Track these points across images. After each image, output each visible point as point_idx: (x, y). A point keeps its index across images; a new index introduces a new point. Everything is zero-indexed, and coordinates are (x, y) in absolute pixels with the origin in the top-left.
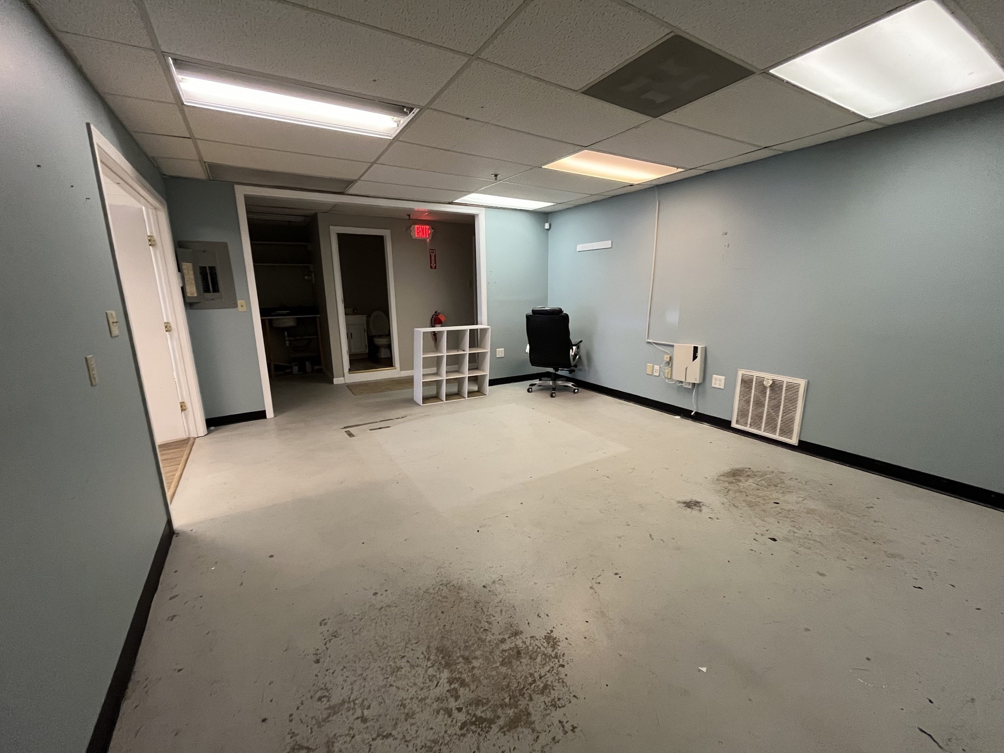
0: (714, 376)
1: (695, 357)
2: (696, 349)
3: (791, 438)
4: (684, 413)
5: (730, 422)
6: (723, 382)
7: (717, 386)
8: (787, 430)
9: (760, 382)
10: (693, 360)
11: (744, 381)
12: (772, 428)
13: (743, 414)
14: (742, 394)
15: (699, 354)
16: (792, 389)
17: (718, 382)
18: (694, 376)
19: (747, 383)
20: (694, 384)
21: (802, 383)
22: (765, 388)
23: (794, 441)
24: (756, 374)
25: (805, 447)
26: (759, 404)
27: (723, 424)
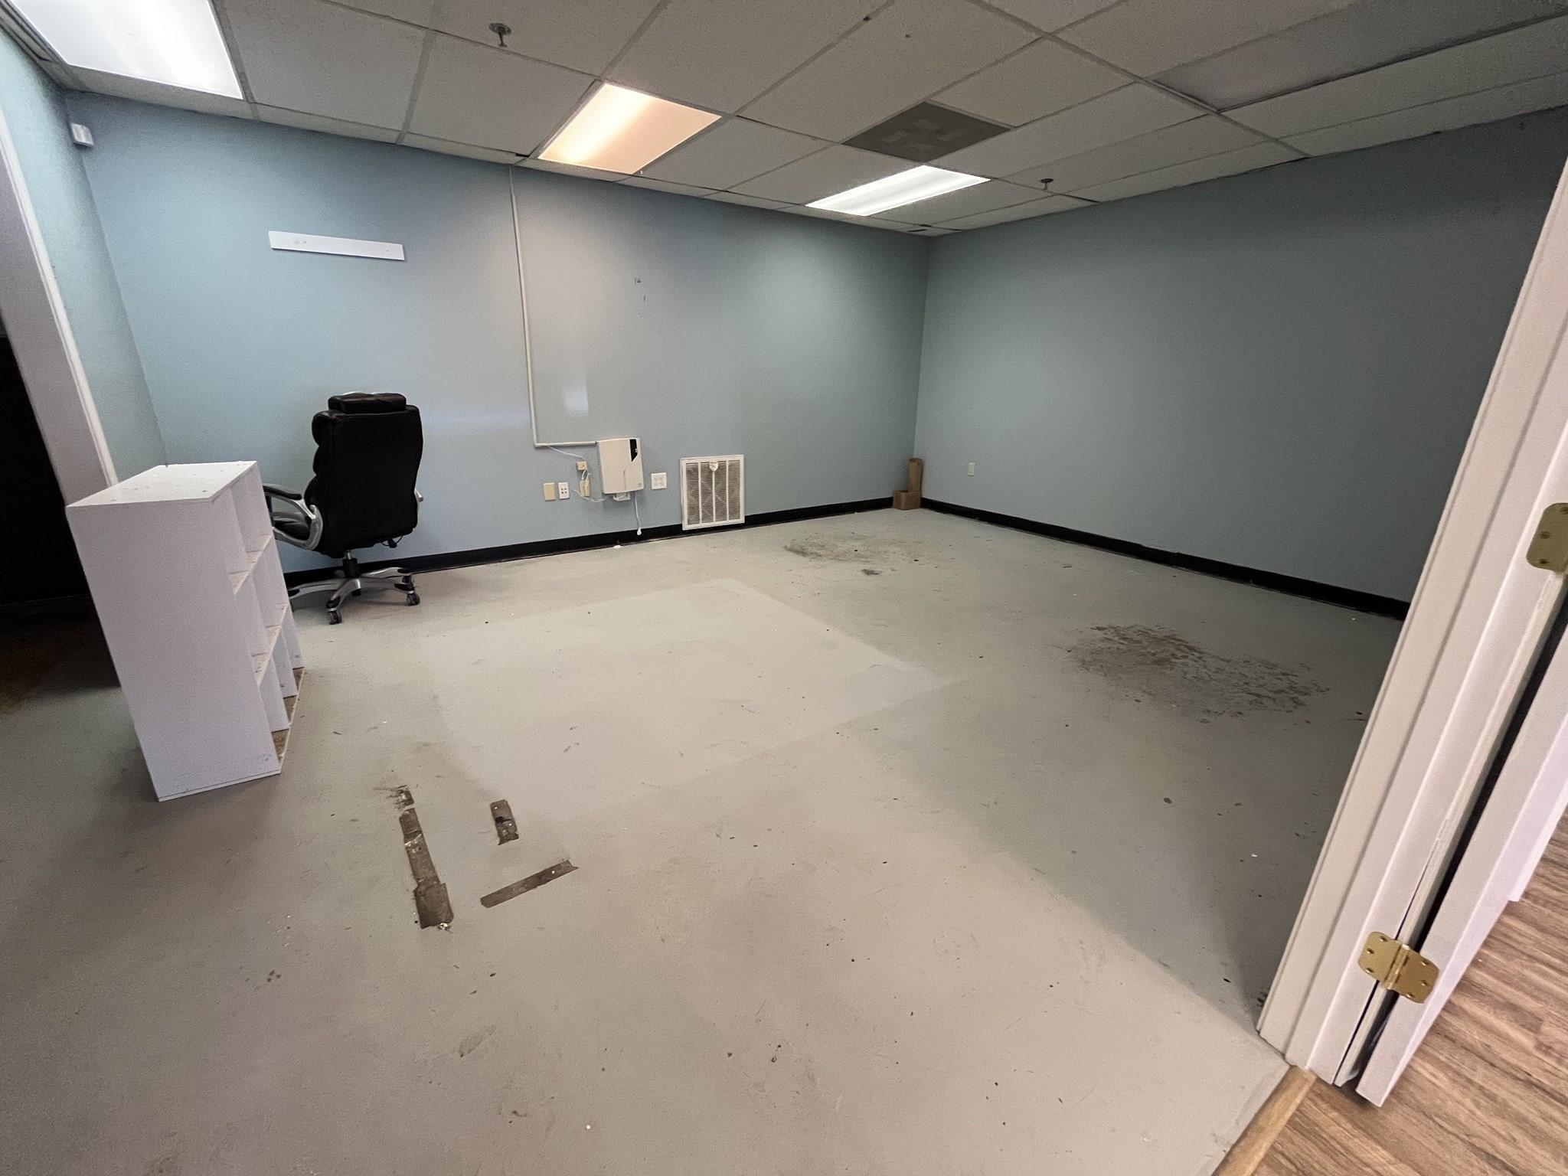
0: (652, 475)
1: (634, 455)
2: (633, 443)
3: (739, 517)
4: (627, 538)
5: (681, 526)
6: (665, 481)
7: (659, 487)
8: (735, 513)
9: (706, 469)
10: (633, 459)
11: (689, 472)
12: (722, 515)
13: (693, 510)
14: (689, 488)
15: (638, 450)
16: (734, 466)
17: (659, 481)
18: (635, 483)
19: (692, 472)
20: (633, 493)
21: (741, 458)
22: (711, 472)
23: (742, 520)
24: (699, 460)
25: (753, 521)
26: (707, 493)
27: (674, 531)
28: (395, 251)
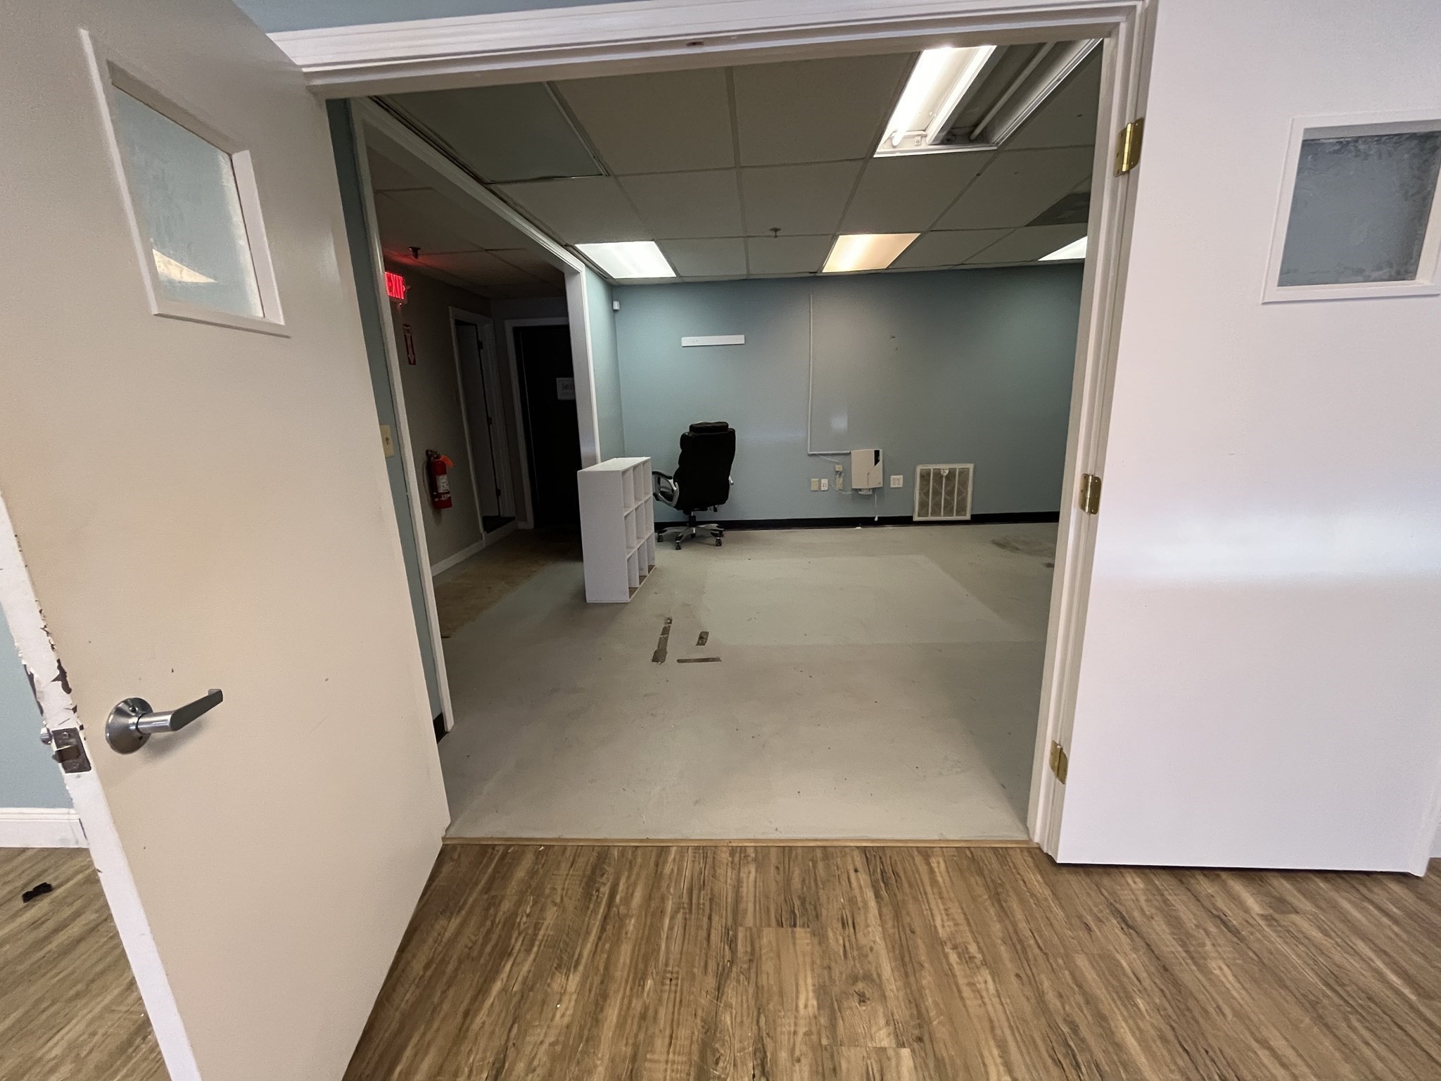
0: (892, 477)
1: (877, 461)
2: (877, 453)
3: (965, 515)
4: (867, 522)
5: (911, 517)
6: (901, 482)
7: (897, 486)
8: (961, 510)
9: (938, 474)
10: (875, 464)
11: (922, 476)
12: (949, 511)
13: (923, 505)
14: (921, 489)
15: (881, 458)
16: (964, 473)
17: (897, 482)
18: (876, 481)
19: (925, 476)
20: (874, 489)
21: (971, 466)
22: (942, 476)
23: (968, 517)
24: (932, 467)
25: (977, 519)
26: (937, 493)
27: (906, 521)
28: (740, 339)
